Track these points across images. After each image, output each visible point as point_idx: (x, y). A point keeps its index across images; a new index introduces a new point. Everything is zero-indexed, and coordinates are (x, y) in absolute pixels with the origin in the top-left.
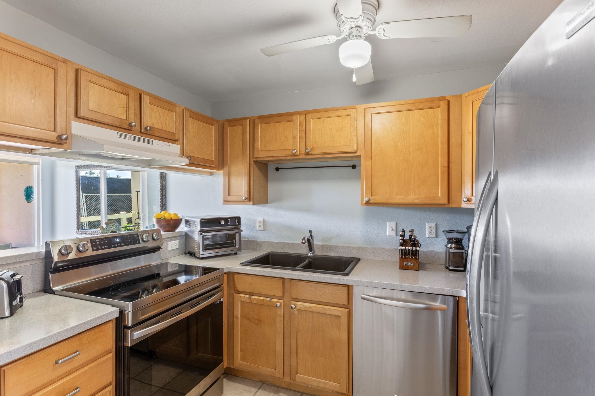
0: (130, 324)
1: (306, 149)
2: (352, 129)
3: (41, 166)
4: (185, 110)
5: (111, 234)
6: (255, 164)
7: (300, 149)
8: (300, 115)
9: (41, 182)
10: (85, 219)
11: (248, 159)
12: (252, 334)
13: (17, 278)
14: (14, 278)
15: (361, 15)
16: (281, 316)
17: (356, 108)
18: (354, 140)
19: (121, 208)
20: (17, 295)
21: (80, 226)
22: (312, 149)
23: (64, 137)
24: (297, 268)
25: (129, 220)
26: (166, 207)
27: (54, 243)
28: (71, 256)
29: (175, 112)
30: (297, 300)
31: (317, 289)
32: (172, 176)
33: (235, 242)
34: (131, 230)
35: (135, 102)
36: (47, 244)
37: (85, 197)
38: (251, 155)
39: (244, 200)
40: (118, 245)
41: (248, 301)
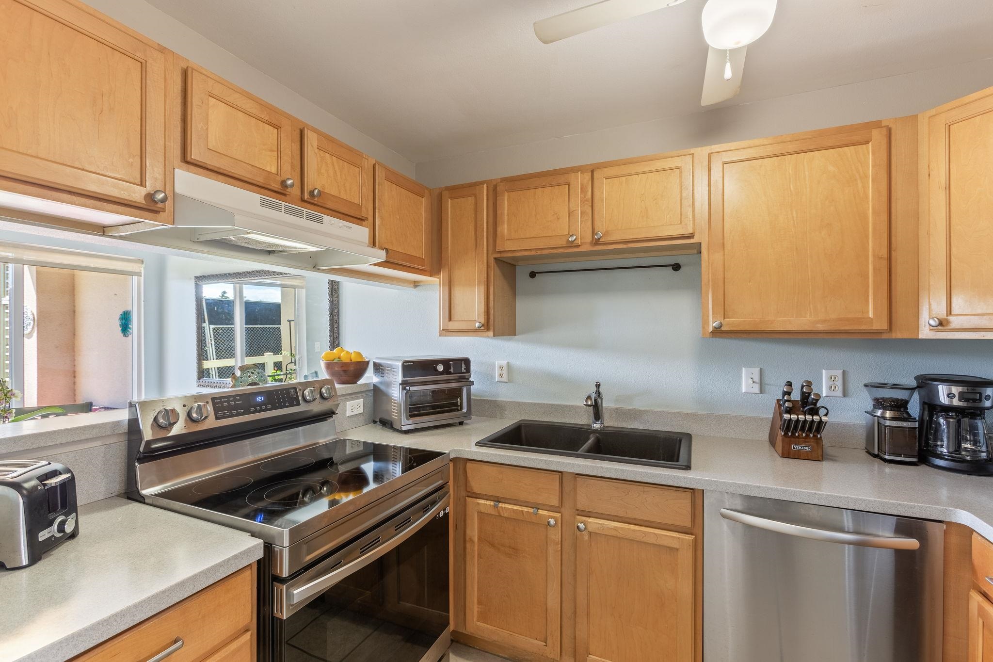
0: (285, 573)
1: (594, 233)
2: (685, 194)
3: (142, 278)
4: (377, 165)
5: (249, 387)
6: (497, 264)
7: (583, 234)
8: (581, 173)
9: (142, 303)
10: (212, 364)
11: (485, 256)
12: (499, 572)
13: (56, 480)
14: (45, 483)
16: (557, 544)
17: (691, 154)
18: (689, 213)
19: (265, 347)
21: (202, 373)
22: (606, 233)
23: (160, 196)
25: (278, 366)
26: (340, 343)
27: (144, 404)
28: (177, 429)
29: (360, 169)
30: (588, 514)
31: (628, 494)
33: (461, 402)
34: (281, 380)
35: (293, 144)
36: (132, 407)
37: (213, 331)
38: (491, 249)
39: (478, 328)
40: (261, 408)
41: (493, 513)
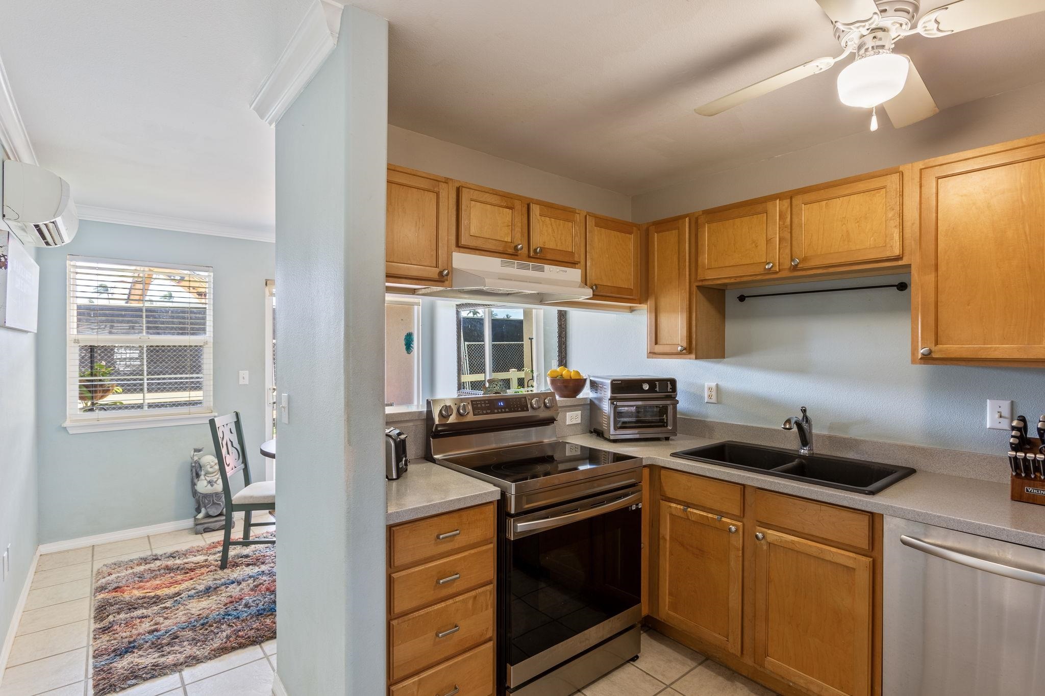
0: (513, 512)
1: (792, 260)
2: (890, 215)
3: (420, 307)
4: (588, 216)
5: (494, 395)
6: (699, 291)
7: (781, 261)
8: (780, 200)
9: (420, 327)
10: (468, 378)
11: (687, 284)
12: (688, 570)
13: (403, 437)
14: (400, 437)
15: (875, 13)
16: (738, 550)
17: (899, 172)
18: (895, 235)
19: (509, 365)
20: (402, 456)
21: (461, 386)
22: (805, 259)
23: (445, 272)
24: (775, 470)
25: (521, 381)
26: (566, 362)
27: (435, 401)
28: (452, 419)
29: (574, 222)
30: (768, 526)
31: (806, 511)
32: (574, 315)
33: (667, 420)
35: (522, 216)
36: (428, 403)
37: (468, 348)
38: (693, 276)
39: (680, 351)
40: (501, 410)
41: (683, 516)
